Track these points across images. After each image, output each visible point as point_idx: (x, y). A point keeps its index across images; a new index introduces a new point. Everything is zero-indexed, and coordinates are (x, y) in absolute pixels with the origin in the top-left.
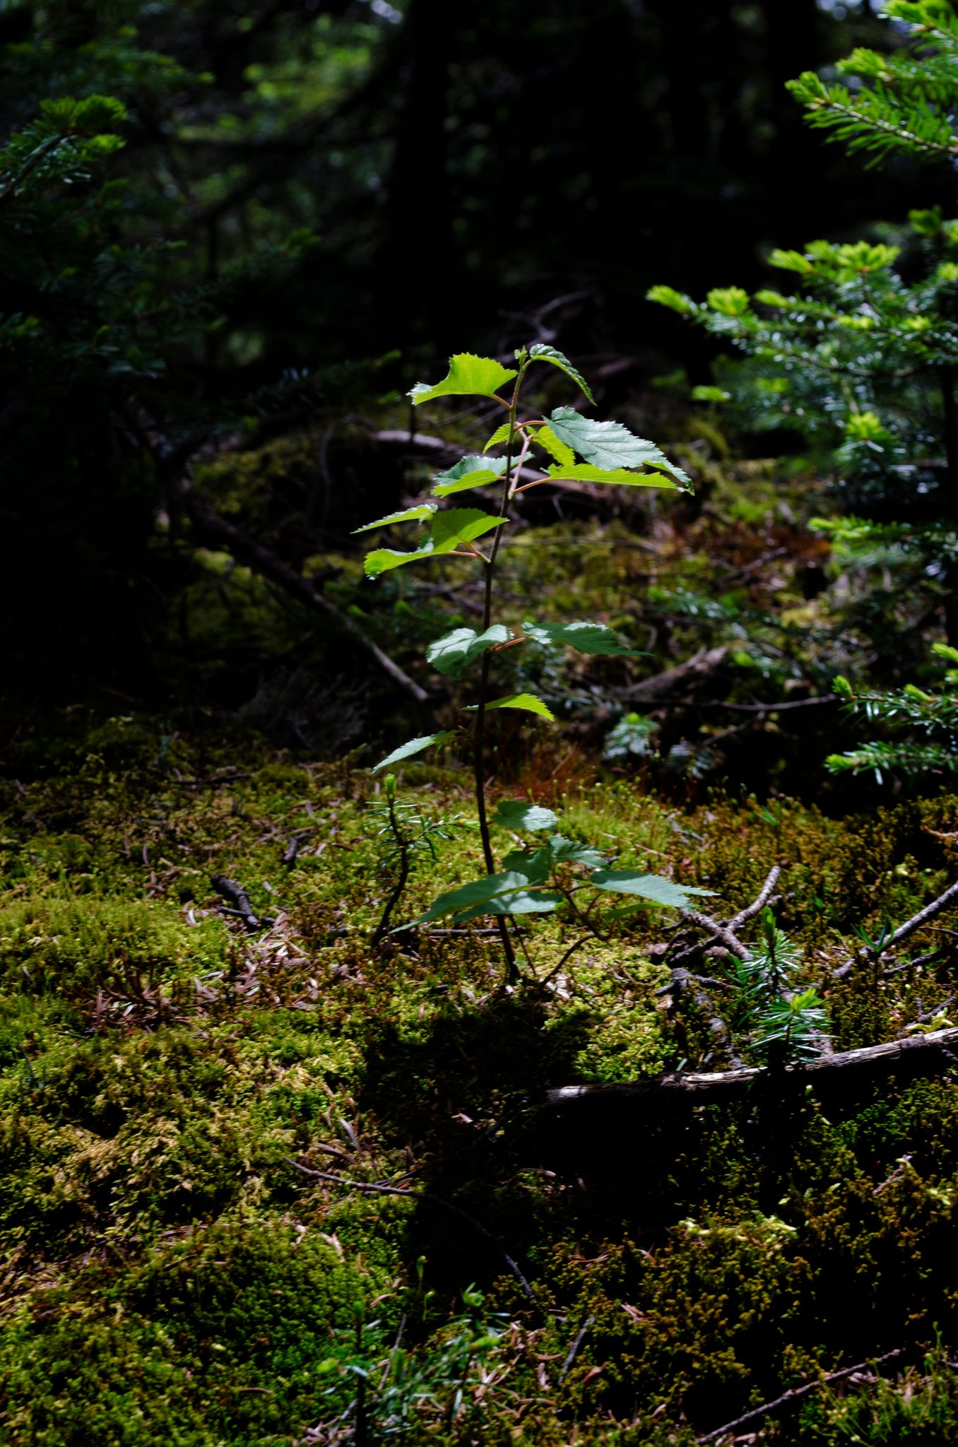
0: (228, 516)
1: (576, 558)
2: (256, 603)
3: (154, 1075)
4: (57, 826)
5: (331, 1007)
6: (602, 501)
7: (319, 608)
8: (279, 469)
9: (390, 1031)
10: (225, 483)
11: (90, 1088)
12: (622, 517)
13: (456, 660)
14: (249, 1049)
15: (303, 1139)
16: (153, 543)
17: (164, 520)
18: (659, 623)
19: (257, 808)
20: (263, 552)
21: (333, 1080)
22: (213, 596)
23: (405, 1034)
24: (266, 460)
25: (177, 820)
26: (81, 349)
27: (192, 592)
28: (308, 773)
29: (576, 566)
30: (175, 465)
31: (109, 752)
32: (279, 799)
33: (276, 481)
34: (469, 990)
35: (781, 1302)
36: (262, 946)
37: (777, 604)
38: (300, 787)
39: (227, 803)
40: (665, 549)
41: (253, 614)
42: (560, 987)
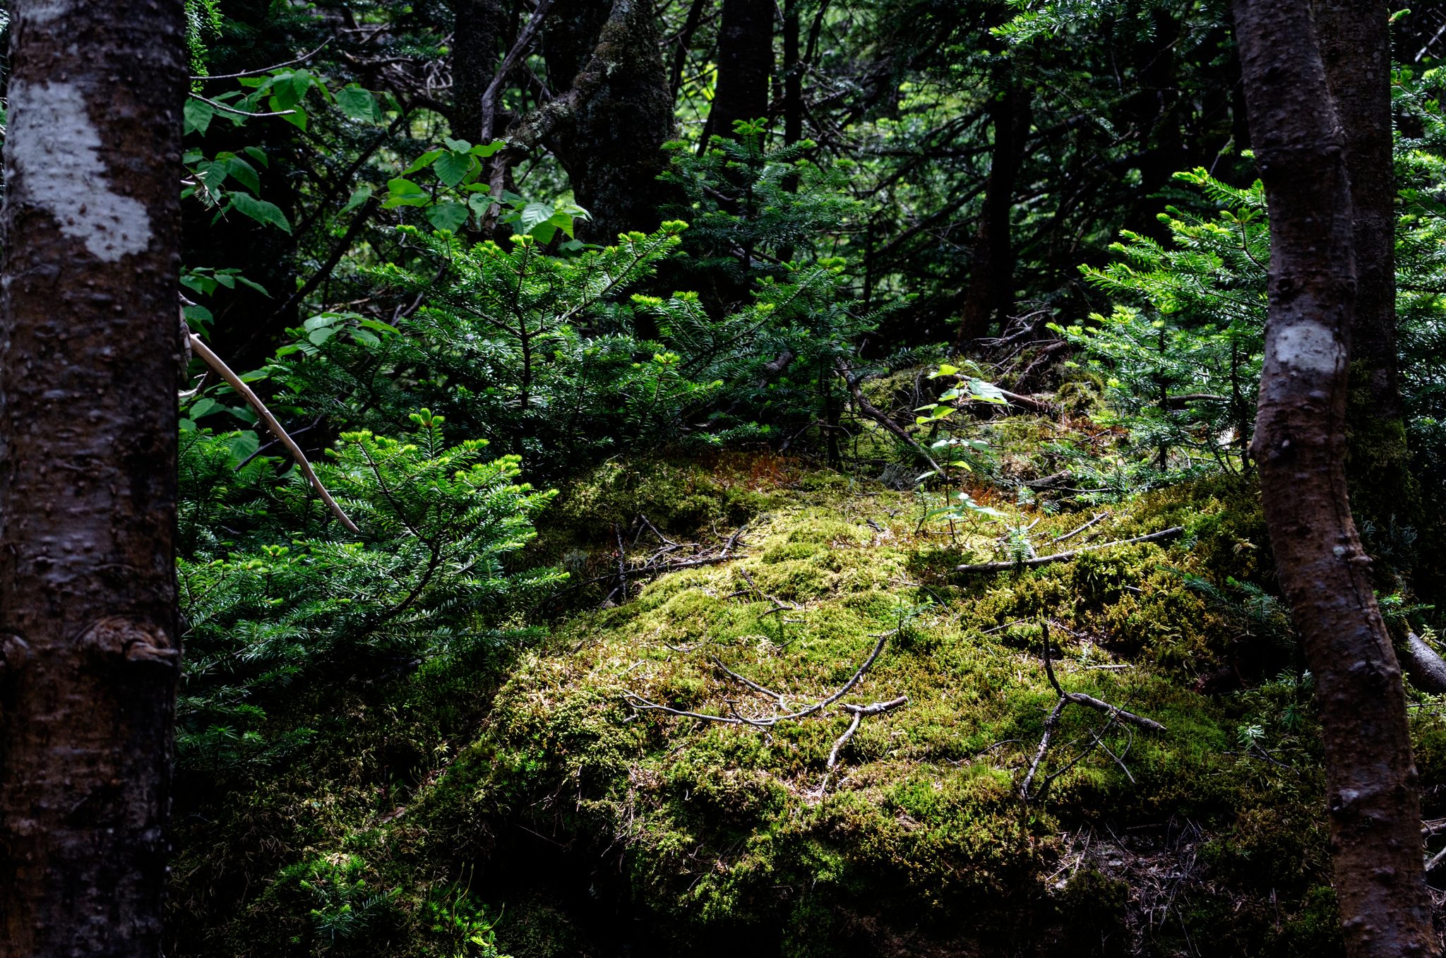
0: (875, 406)
1: (1025, 430)
2: (885, 442)
3: (850, 559)
4: (817, 504)
5: (900, 547)
6: (1040, 407)
7: (910, 444)
8: (898, 387)
9: (917, 553)
10: (875, 391)
11: (832, 561)
12: (1049, 414)
13: (940, 449)
14: (877, 555)
15: (890, 576)
16: (844, 415)
17: (848, 407)
18: (1051, 457)
19: (882, 503)
20: (889, 421)
21: (899, 564)
22: (868, 439)
23: (921, 554)
24: (893, 382)
25: (855, 504)
26: (825, 341)
27: (860, 437)
28: (900, 494)
29: (1024, 434)
30: (856, 384)
31: (833, 484)
32: (889, 500)
33: (898, 392)
34: (941, 545)
35: (1007, 607)
36: (882, 535)
37: (1104, 452)
38: (897, 498)
39: (872, 500)
40: (1064, 428)
41: (884, 447)
42: (967, 546)
